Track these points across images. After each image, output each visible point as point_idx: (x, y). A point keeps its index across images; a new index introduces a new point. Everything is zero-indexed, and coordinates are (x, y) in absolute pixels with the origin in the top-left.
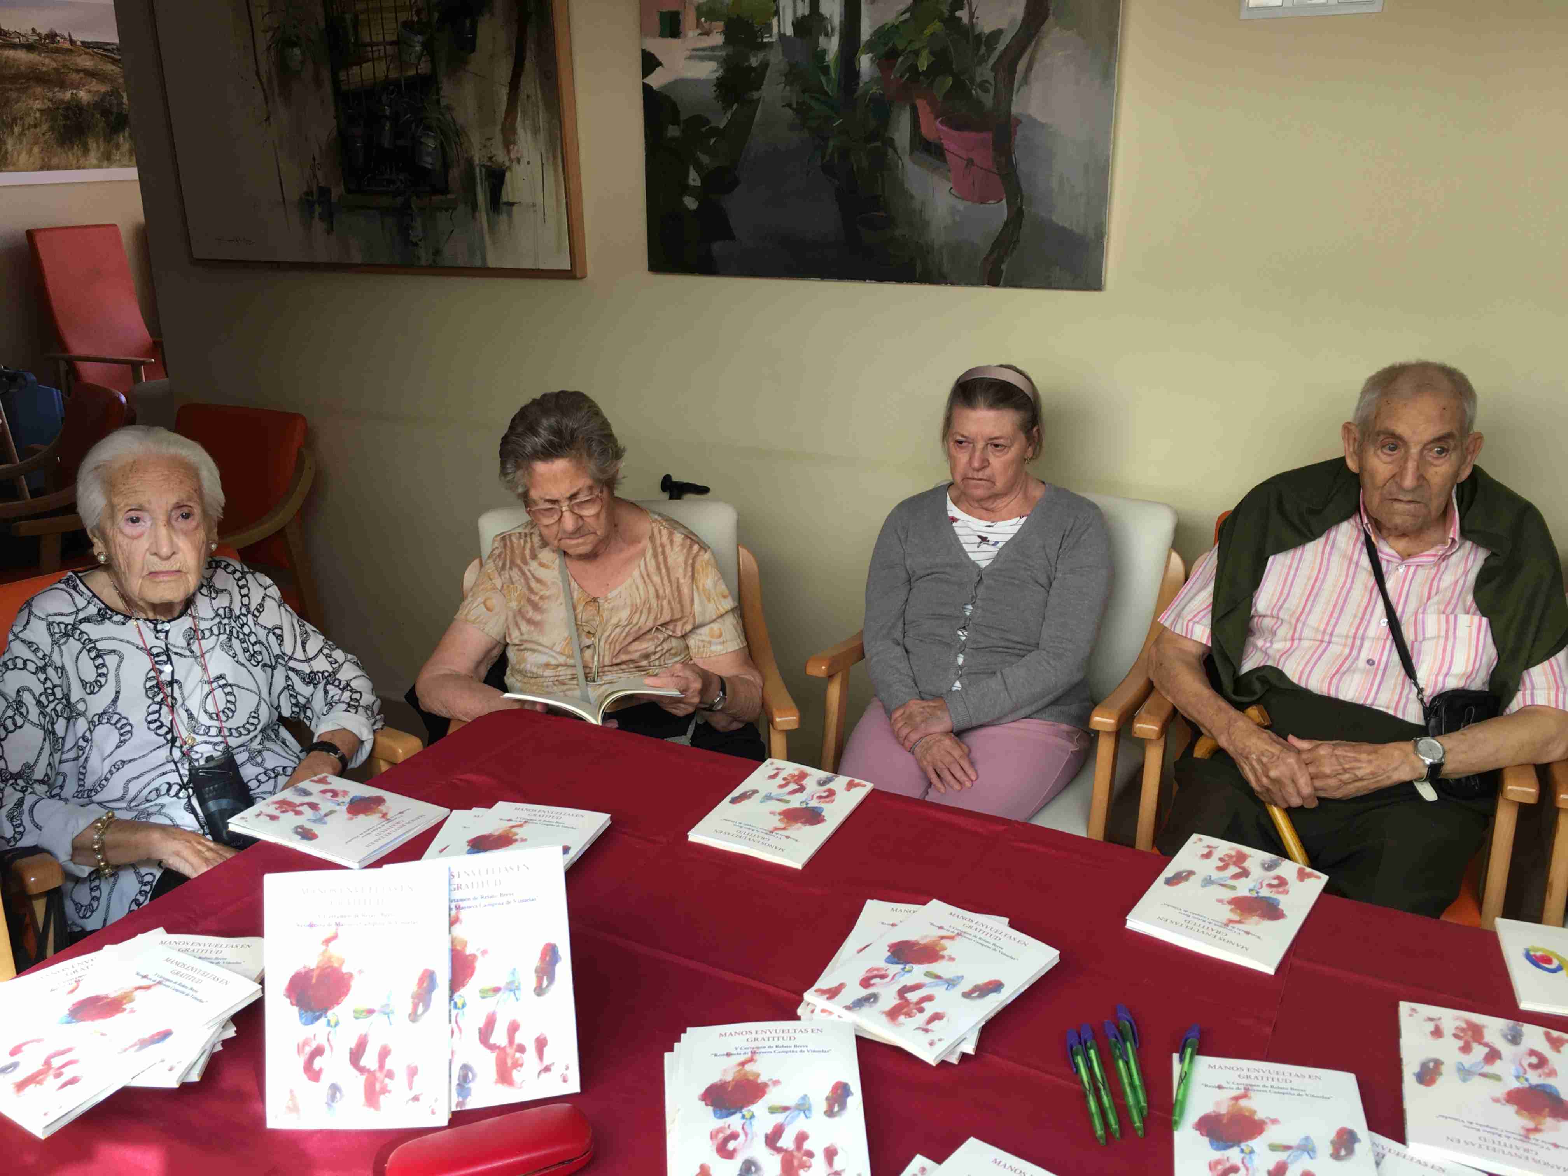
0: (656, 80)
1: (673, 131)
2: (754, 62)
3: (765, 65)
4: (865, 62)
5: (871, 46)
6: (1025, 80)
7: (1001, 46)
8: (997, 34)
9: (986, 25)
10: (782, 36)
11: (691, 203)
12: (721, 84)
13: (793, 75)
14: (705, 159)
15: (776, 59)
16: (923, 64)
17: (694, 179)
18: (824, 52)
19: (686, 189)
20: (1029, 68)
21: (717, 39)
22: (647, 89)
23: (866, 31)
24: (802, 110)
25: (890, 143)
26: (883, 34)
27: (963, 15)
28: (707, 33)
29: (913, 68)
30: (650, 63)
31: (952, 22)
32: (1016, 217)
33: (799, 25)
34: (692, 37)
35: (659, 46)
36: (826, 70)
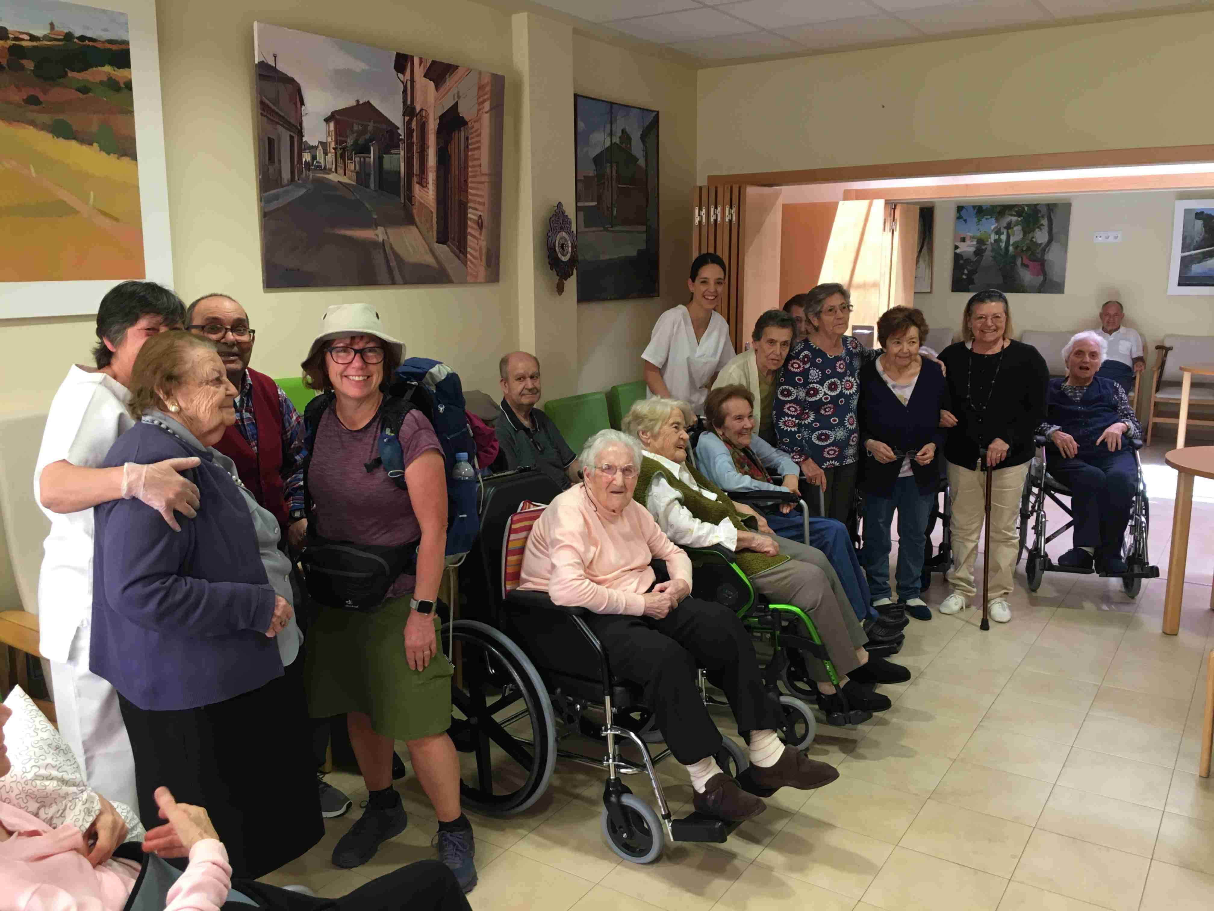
0: (958, 251)
1: (961, 262)
2: (984, 247)
3: (986, 248)
4: (1011, 248)
5: (1012, 245)
6: (1048, 252)
7: (1043, 245)
8: (1041, 244)
9: (1039, 242)
10: (991, 243)
11: (964, 277)
12: (975, 252)
13: (993, 250)
14: (969, 267)
15: (989, 248)
16: (1024, 249)
17: (966, 272)
18: (1000, 247)
19: (964, 274)
20: (1049, 250)
21: (975, 243)
22: (955, 254)
23: (1011, 242)
24: (994, 257)
25: (1016, 264)
26: (1014, 243)
27: (1034, 240)
28: (972, 241)
29: (1022, 250)
30: (956, 247)
31: (1032, 241)
32: (1045, 279)
33: (995, 241)
34: (968, 242)
35: (960, 244)
36: (1001, 249)
